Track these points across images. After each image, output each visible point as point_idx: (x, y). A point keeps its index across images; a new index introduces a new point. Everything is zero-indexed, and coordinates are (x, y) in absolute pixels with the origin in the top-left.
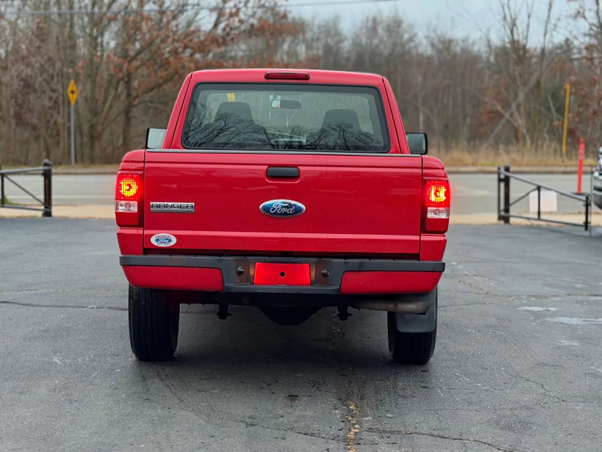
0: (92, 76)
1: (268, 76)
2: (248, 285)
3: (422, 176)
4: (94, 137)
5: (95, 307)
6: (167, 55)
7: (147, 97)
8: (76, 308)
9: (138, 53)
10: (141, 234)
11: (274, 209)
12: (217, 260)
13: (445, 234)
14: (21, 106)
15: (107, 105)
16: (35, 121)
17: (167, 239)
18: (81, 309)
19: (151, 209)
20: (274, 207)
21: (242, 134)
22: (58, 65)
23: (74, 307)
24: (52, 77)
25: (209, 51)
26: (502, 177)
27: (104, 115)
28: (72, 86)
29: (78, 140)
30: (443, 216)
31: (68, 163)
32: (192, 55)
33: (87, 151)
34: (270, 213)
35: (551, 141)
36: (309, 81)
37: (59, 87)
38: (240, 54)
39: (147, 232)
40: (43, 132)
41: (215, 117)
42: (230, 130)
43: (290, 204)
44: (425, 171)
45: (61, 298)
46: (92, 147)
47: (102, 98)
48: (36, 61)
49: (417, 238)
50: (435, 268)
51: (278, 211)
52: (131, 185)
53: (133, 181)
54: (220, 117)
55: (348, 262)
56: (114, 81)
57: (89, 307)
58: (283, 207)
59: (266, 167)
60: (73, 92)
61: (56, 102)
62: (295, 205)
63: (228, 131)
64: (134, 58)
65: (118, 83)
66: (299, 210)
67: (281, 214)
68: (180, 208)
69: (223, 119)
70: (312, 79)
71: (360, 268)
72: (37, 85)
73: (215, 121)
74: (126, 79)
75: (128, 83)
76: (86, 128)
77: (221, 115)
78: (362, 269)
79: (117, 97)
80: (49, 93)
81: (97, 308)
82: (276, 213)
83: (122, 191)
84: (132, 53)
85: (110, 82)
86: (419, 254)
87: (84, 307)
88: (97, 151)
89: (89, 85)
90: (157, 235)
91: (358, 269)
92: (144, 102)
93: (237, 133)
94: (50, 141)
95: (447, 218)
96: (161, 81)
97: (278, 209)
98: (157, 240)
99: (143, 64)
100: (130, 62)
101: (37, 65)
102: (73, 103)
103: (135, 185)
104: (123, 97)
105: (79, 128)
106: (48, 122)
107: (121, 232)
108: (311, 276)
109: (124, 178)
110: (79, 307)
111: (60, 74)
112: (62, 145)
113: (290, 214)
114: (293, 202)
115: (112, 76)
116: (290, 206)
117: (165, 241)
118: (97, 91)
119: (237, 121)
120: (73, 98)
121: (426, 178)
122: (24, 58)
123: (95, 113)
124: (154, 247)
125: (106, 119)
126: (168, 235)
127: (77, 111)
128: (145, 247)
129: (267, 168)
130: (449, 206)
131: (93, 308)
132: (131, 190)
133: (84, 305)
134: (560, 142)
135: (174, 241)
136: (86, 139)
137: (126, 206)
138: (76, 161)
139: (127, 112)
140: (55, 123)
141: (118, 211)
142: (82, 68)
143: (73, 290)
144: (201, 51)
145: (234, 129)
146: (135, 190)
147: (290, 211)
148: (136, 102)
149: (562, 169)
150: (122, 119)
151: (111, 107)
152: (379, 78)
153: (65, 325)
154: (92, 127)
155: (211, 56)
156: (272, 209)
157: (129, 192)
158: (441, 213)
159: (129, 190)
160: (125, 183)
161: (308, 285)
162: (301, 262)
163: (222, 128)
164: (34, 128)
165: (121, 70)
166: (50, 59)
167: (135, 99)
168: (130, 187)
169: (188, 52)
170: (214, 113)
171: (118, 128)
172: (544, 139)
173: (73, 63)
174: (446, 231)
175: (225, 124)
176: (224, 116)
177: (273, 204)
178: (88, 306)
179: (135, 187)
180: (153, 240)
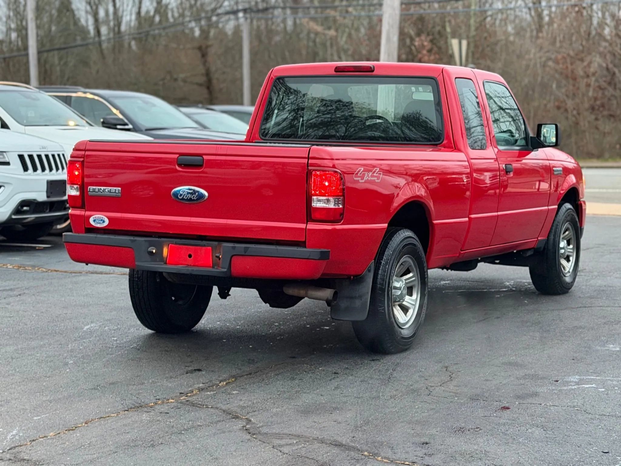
1: (338, 69)
2: (161, 264)
3: (308, 166)
10: (82, 215)
11: (181, 195)
12: (130, 240)
17: (102, 220)
19: (89, 193)
20: (181, 193)
34: (178, 198)
39: (88, 213)
43: (194, 190)
44: (311, 161)
49: (303, 226)
51: (185, 197)
55: (235, 247)
58: (188, 193)
59: (178, 155)
62: (198, 192)
66: (201, 196)
67: (187, 200)
68: (110, 192)
71: (245, 253)
78: (246, 254)
82: (183, 199)
86: (305, 242)
90: (94, 216)
91: (243, 254)
97: (184, 195)
98: (94, 221)
108: (213, 259)
113: (194, 200)
114: (197, 189)
116: (195, 192)
117: (100, 222)
121: (310, 168)
124: (92, 227)
126: (102, 216)
128: (86, 227)
129: (178, 157)
135: (107, 222)
147: (194, 197)
156: (179, 195)
161: (210, 267)
162: (204, 246)
177: (181, 190)
180: (91, 220)
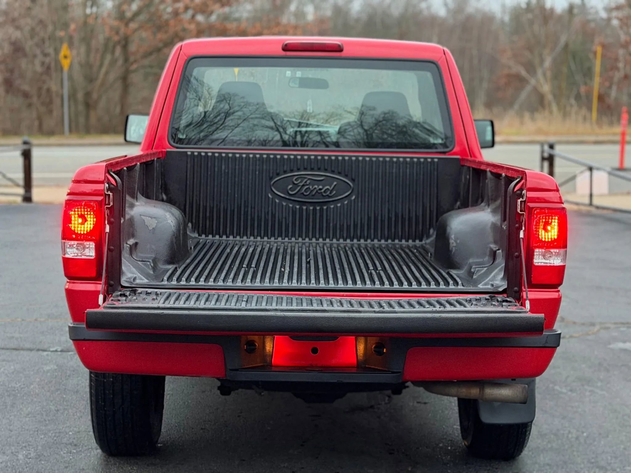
0: (87, 40)
1: (287, 48)
4: (89, 105)
5: (59, 350)
6: (166, 17)
7: (146, 62)
8: (33, 352)
9: (137, 14)
13: (560, 288)
14: (12, 71)
15: (104, 70)
16: (26, 87)
18: (40, 352)
21: (250, 120)
22: (50, 28)
23: (31, 350)
24: (43, 41)
25: (211, 13)
26: (546, 155)
27: (99, 82)
28: (64, 50)
29: (73, 109)
30: (557, 262)
31: (62, 133)
32: (193, 16)
33: (82, 120)
35: (580, 107)
36: (344, 54)
37: (51, 51)
38: (245, 15)
40: (35, 99)
41: (215, 98)
42: (236, 114)
44: (530, 194)
45: (17, 335)
46: (87, 117)
47: (98, 63)
48: (27, 23)
50: (546, 342)
52: (86, 216)
53: (89, 210)
54: (223, 98)
56: (111, 45)
57: (51, 349)
60: (66, 57)
61: (49, 68)
63: (235, 116)
64: (132, 19)
65: (114, 47)
69: (226, 101)
70: (346, 52)
72: (27, 49)
73: (217, 102)
74: (123, 43)
75: (125, 47)
76: (80, 96)
77: (224, 95)
79: (113, 62)
80: (40, 58)
81: (61, 351)
83: (72, 226)
84: (129, 14)
85: (106, 45)
87: (44, 350)
88: (93, 120)
89: (83, 50)
92: (144, 67)
93: (244, 118)
94: (43, 109)
95: (562, 264)
96: (161, 45)
99: (141, 27)
100: (127, 25)
101: (27, 28)
102: (66, 68)
103: (92, 216)
104: (120, 62)
105: (73, 96)
106: (40, 89)
107: (70, 288)
108: (358, 354)
109: (74, 206)
110: (38, 350)
111: (52, 38)
112: (55, 113)
115: (108, 40)
118: (92, 55)
119: (243, 104)
120: (66, 63)
121: (531, 205)
122: (13, 20)
123: (90, 79)
125: (103, 84)
127: (71, 78)
130: (565, 246)
131: (56, 351)
132: (86, 223)
133: (46, 346)
134: (590, 109)
136: (81, 108)
137: (77, 249)
138: (71, 131)
139: (125, 79)
140: (48, 90)
141: (67, 256)
142: (75, 30)
143: (36, 320)
144: (203, 12)
145: (240, 113)
146: (92, 223)
148: (134, 66)
149: (593, 138)
150: (119, 85)
151: (107, 73)
152: (439, 49)
153: (13, 384)
154: (88, 94)
155: (213, 18)
157: (83, 226)
158: (553, 257)
159: (83, 223)
160: (76, 213)
163: (227, 111)
164: (26, 95)
165: (117, 33)
166: (41, 22)
167: (132, 64)
168: (85, 220)
169: (190, 13)
170: (215, 93)
171: (115, 94)
172: (571, 106)
173: (66, 26)
174: (560, 283)
175: (230, 107)
176: (226, 96)
178: (50, 347)
179: (92, 220)
